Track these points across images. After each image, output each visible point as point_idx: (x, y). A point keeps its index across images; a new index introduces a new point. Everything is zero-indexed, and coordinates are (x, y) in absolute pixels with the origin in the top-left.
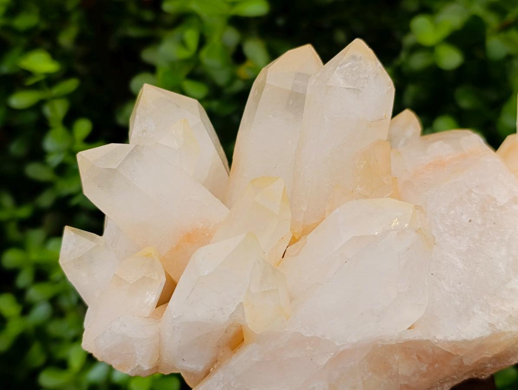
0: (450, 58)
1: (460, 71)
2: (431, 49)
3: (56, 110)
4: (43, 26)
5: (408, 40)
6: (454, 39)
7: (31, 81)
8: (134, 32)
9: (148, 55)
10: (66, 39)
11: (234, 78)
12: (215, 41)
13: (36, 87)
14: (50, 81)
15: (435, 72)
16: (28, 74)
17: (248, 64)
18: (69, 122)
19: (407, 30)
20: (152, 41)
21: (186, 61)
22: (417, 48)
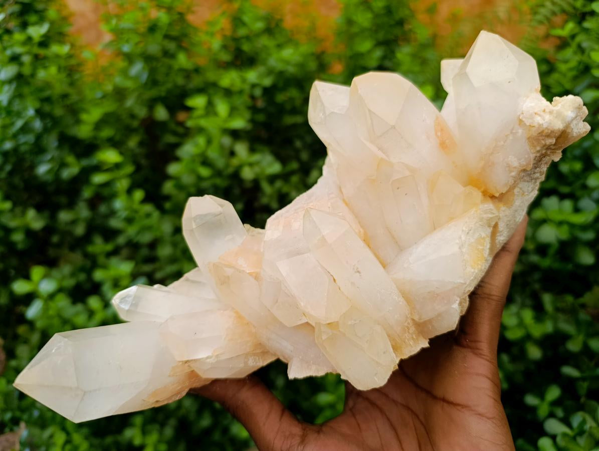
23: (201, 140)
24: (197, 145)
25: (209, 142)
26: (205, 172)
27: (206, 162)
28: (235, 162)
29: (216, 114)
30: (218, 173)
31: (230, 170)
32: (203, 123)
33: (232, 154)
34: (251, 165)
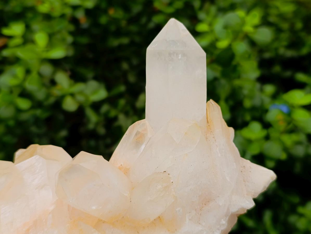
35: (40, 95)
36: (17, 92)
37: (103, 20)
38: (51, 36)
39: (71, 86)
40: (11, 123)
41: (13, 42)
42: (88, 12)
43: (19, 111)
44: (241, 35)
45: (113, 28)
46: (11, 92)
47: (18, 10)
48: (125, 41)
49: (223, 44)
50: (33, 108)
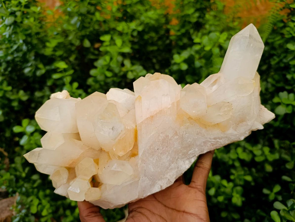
0: (184, 67)
1: (187, 70)
2: (179, 64)
3: (68, 80)
4: (65, 55)
5: (173, 62)
6: (185, 61)
7: (59, 71)
8: (92, 57)
9: (96, 64)
10: (72, 58)
11: (120, 71)
12: (114, 60)
13: (61, 72)
14: (65, 70)
15: (180, 71)
16: (58, 68)
17: (125, 67)
18: (71, 83)
19: (172, 59)
20: (96, 60)
21: (106, 65)
22: (175, 64)
23: (107, 58)
24: (105, 60)
25: (111, 59)
26: (109, 74)
27: (109, 69)
28: (124, 69)
29: (115, 44)
30: (115, 75)
31: (122, 73)
32: (108, 49)
33: (123, 65)
34: (132, 71)
35: (117, 70)
36: (106, 68)
37: (146, 37)
38: (124, 42)
39: (131, 67)
40: (102, 83)
41: (105, 44)
42: (139, 32)
43: (106, 77)
44: (217, 45)
45: (150, 41)
46: (103, 68)
47: (107, 29)
48: (155, 48)
49: (207, 48)
50: (112, 77)
